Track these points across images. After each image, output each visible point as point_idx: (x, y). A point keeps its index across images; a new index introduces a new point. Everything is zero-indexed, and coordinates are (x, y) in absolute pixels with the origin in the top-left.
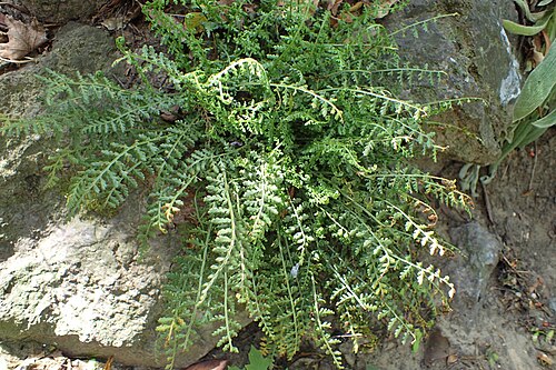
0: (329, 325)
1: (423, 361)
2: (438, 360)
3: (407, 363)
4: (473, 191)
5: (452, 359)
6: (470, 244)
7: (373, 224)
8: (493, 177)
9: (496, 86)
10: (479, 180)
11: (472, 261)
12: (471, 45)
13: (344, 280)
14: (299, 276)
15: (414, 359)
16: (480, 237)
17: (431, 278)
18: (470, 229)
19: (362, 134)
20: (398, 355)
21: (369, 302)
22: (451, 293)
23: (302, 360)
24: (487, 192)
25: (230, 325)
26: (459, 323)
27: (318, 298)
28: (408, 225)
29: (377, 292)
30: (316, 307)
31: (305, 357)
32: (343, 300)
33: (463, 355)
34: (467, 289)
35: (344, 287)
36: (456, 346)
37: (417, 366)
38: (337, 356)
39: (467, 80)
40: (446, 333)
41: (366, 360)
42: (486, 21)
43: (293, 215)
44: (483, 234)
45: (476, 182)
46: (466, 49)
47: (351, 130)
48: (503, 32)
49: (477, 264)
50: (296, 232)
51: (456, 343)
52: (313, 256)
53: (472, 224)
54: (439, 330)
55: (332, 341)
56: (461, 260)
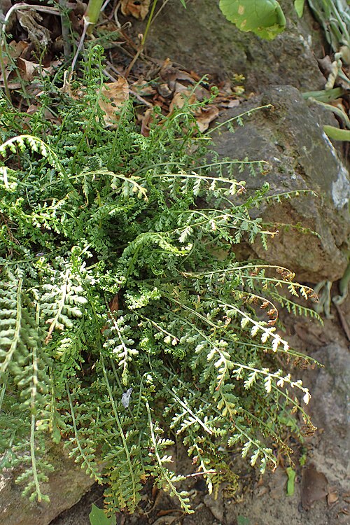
0: (169, 459)
1: (301, 504)
2: (317, 501)
3: (283, 509)
4: (327, 312)
5: (332, 498)
6: (332, 366)
7: (204, 327)
8: (345, 296)
9: (327, 188)
10: (332, 302)
11: (337, 384)
12: (293, 145)
13: (185, 404)
14: (132, 404)
15: (290, 503)
16: (341, 358)
17: (281, 383)
18: (330, 351)
19: (179, 223)
20: (271, 501)
21: (216, 426)
22: (306, 399)
23: (161, 519)
24: (341, 313)
25: (38, 467)
26: (334, 457)
27: (154, 427)
28: (244, 322)
29: (224, 413)
30: (153, 439)
31: (164, 515)
32: (184, 426)
33: (344, 491)
34: (336, 416)
35: (185, 412)
36: (335, 483)
37: (295, 511)
38: (184, 497)
39: (294, 177)
40: (321, 468)
41: (236, 511)
42: (306, 122)
43: (113, 328)
44: (344, 355)
45: (328, 303)
46: (289, 149)
47: (167, 222)
48: (325, 136)
49: (343, 387)
50: (116, 345)
51: (334, 479)
52: (145, 378)
53: (332, 346)
54: (313, 466)
55: (175, 479)
56: (325, 385)
